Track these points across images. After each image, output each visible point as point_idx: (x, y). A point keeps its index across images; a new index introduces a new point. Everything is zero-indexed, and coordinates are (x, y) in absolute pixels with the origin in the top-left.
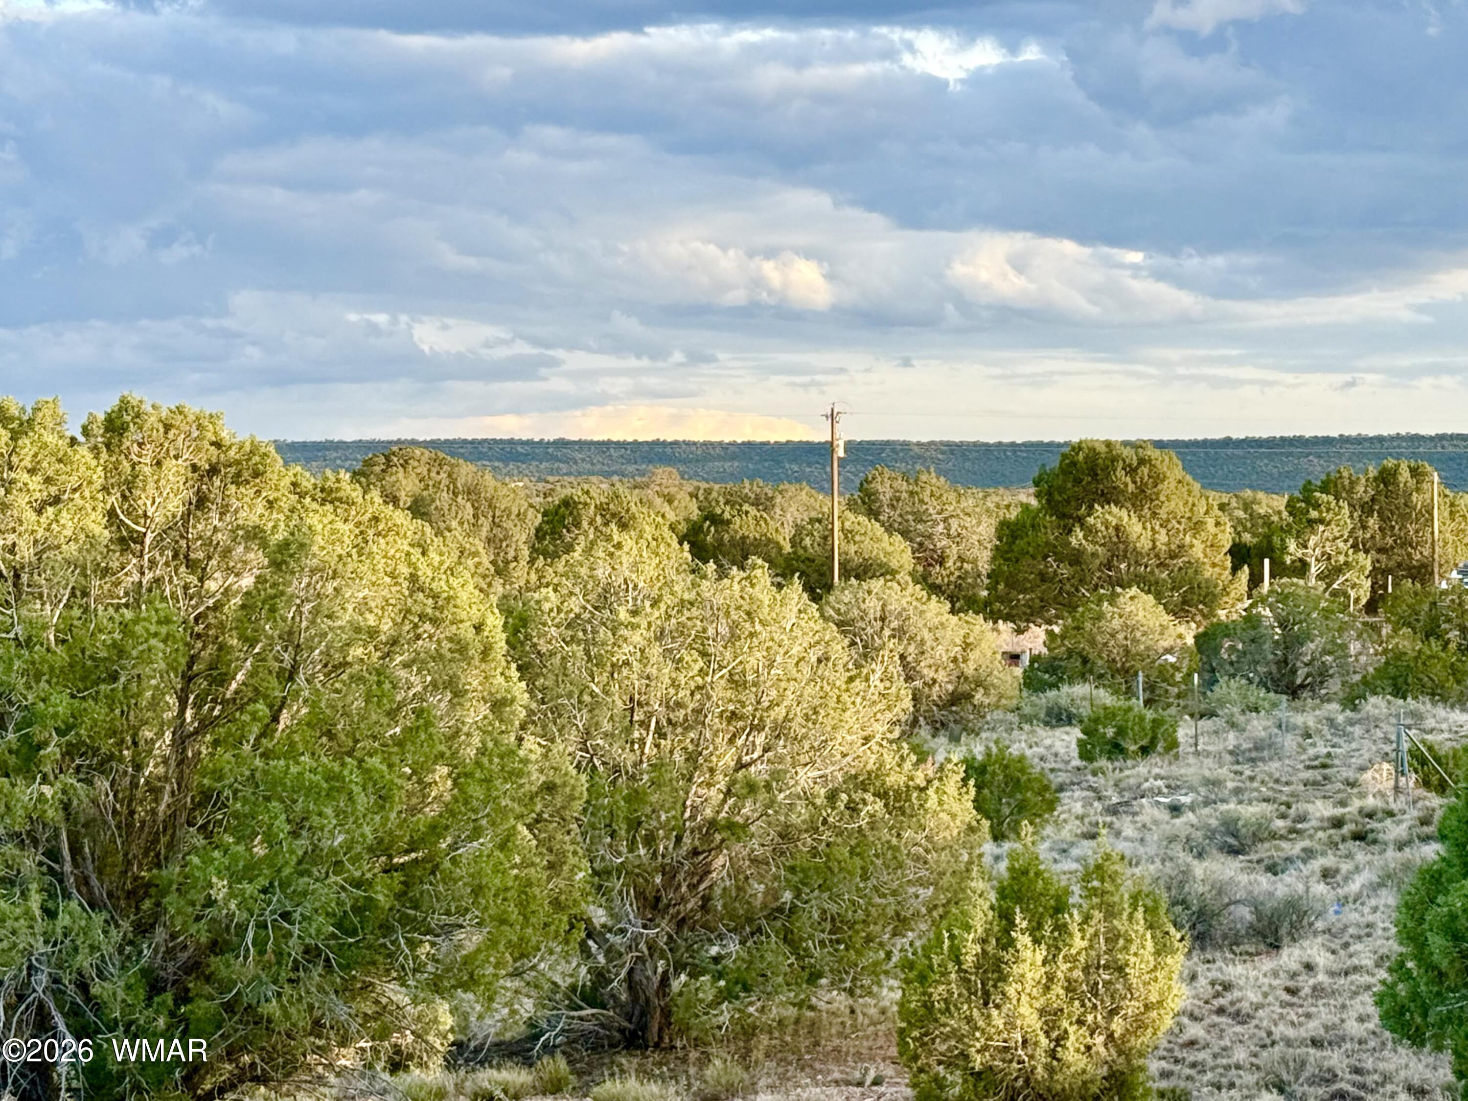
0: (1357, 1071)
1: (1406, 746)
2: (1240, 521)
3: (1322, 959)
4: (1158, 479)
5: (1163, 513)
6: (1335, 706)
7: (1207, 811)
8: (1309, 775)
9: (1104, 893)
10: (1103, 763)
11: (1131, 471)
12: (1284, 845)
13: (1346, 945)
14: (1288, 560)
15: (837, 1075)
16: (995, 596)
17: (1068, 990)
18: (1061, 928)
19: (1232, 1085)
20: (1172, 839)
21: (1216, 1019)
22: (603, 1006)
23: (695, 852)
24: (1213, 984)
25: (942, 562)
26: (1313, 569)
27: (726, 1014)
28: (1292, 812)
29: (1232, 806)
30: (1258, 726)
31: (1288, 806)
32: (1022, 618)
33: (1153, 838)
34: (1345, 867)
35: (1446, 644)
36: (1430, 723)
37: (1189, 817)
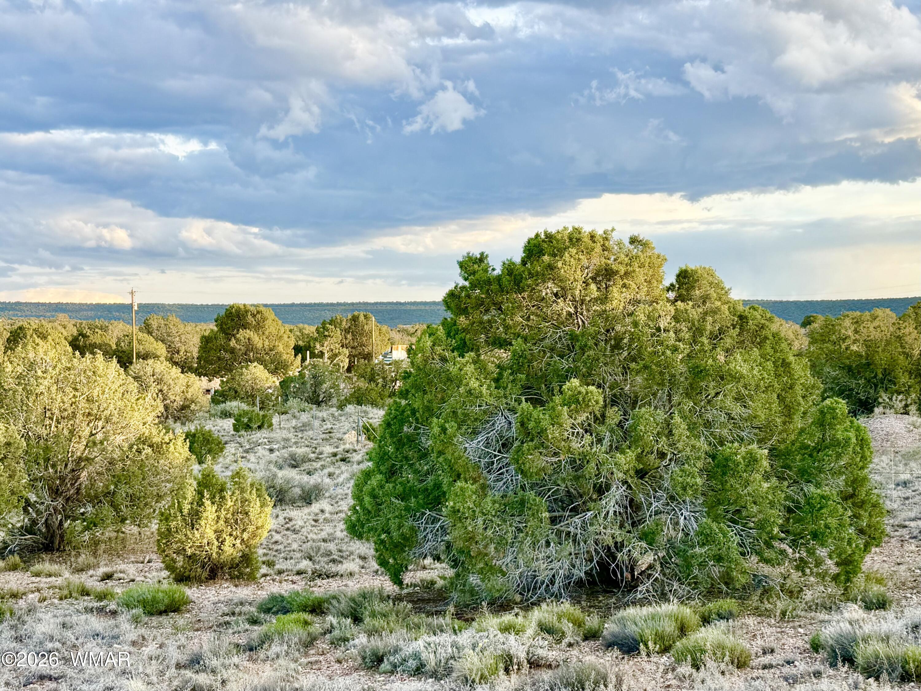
0: (340, 551)
1: (361, 424)
2: (298, 336)
3: (328, 508)
4: (264, 319)
5: (267, 333)
6: (335, 409)
7: (284, 451)
8: (324, 436)
9: (240, 483)
10: (243, 432)
11: (254, 316)
12: (314, 464)
13: (337, 502)
14: (316, 351)
15: (133, 559)
16: (200, 366)
17: (225, 522)
18: (223, 498)
19: (291, 558)
20: (270, 462)
21: (286, 532)
22: (35, 534)
23: (73, 470)
24: (285, 519)
25: (178, 352)
26: (326, 355)
27: (86, 536)
28: (317, 451)
29: (294, 449)
30: (304, 417)
31: (316, 448)
32: (211, 375)
33: (262, 462)
34: (337, 472)
35: (377, 384)
36: (371, 415)
37: (277, 453)
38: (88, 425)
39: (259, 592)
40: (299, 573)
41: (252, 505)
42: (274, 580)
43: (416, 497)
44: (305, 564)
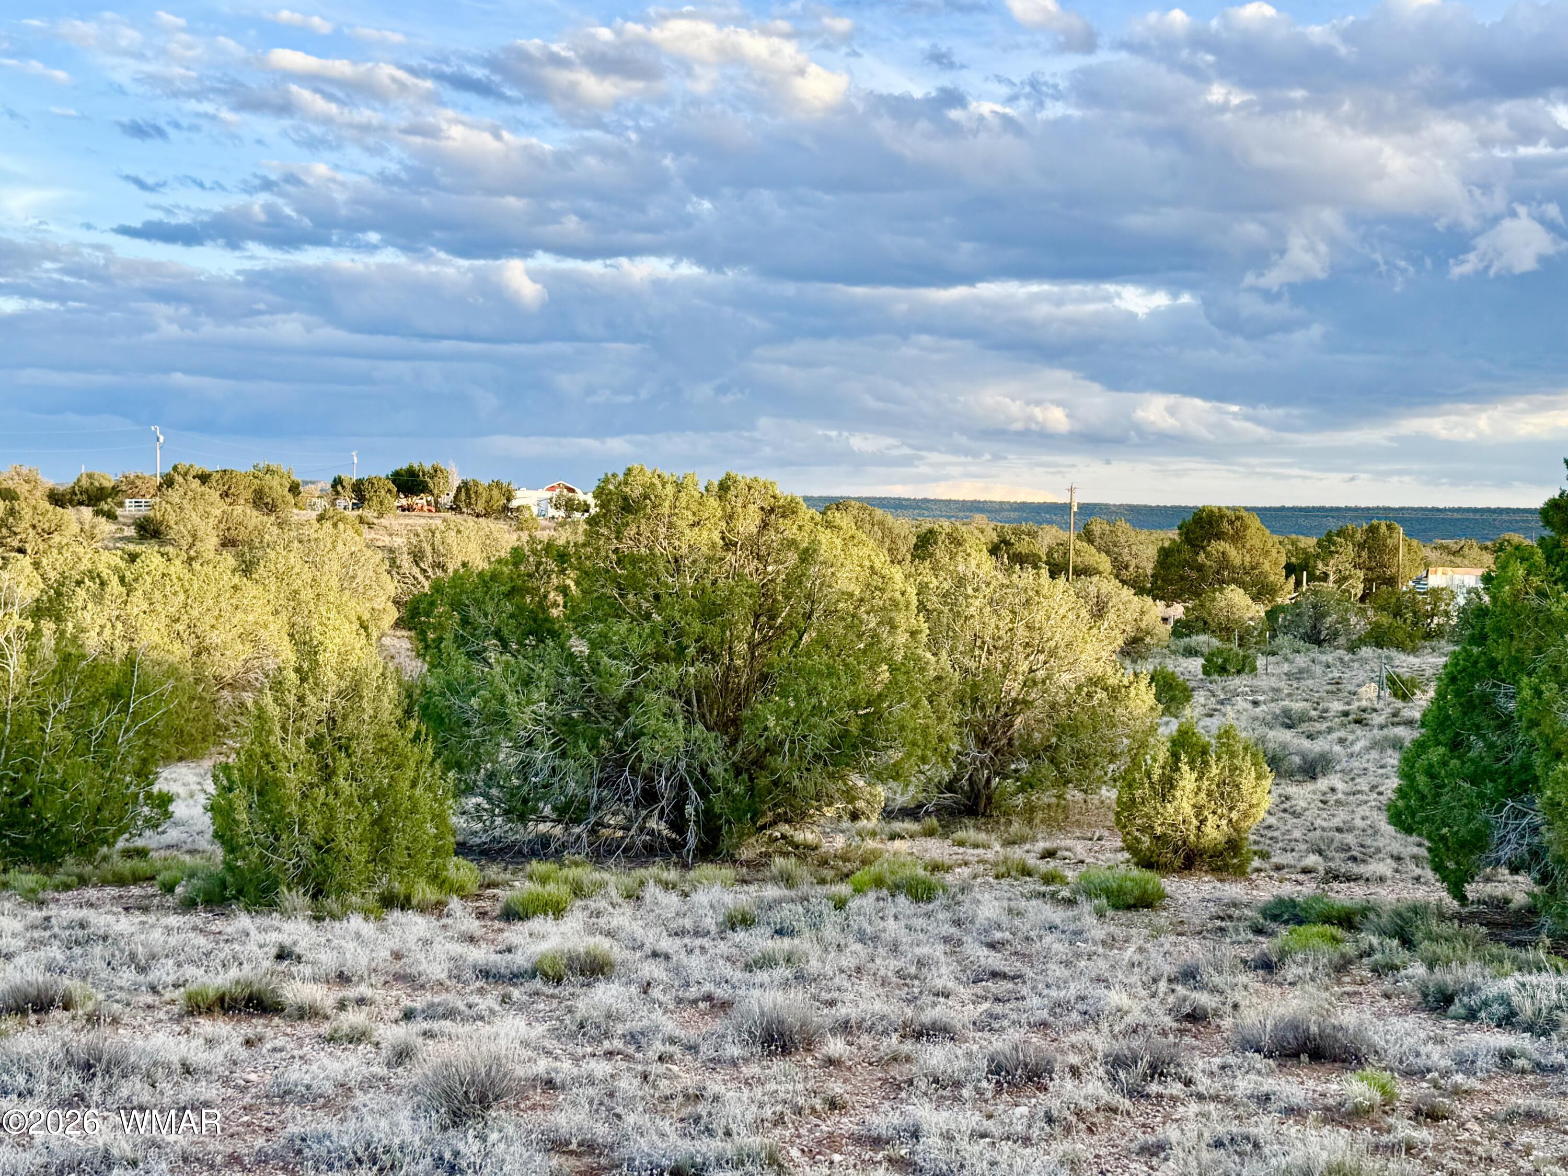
0: (1362, 846)
1: (1384, 674)
2: (1289, 551)
3: (1340, 786)
4: (1246, 527)
5: (1248, 546)
6: (1343, 652)
7: (1273, 705)
8: (1329, 687)
9: (1229, 745)
10: (1215, 677)
11: (1231, 523)
12: (1316, 724)
13: (1353, 779)
14: (1318, 573)
15: (1078, 834)
16: (1155, 587)
17: (1208, 795)
18: (1205, 763)
19: (1293, 850)
20: (1255, 719)
21: (1282, 815)
22: (956, 792)
23: (1006, 715)
24: (1280, 796)
25: (1127, 567)
26: (1331, 578)
27: (1020, 800)
28: (1320, 707)
29: (1287, 703)
30: (1301, 661)
31: (1318, 704)
32: (1170, 599)
33: (1243, 717)
34: (1351, 738)
35: (1405, 620)
36: (1397, 662)
37: (1263, 707)
38: (1026, 658)
39: (1255, 892)
40: (1305, 871)
41: (1244, 775)
42: (1271, 878)
43: (1493, 781)
44: (1312, 860)
